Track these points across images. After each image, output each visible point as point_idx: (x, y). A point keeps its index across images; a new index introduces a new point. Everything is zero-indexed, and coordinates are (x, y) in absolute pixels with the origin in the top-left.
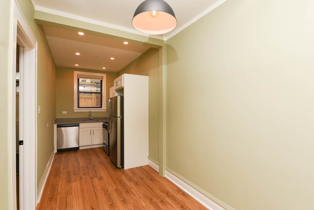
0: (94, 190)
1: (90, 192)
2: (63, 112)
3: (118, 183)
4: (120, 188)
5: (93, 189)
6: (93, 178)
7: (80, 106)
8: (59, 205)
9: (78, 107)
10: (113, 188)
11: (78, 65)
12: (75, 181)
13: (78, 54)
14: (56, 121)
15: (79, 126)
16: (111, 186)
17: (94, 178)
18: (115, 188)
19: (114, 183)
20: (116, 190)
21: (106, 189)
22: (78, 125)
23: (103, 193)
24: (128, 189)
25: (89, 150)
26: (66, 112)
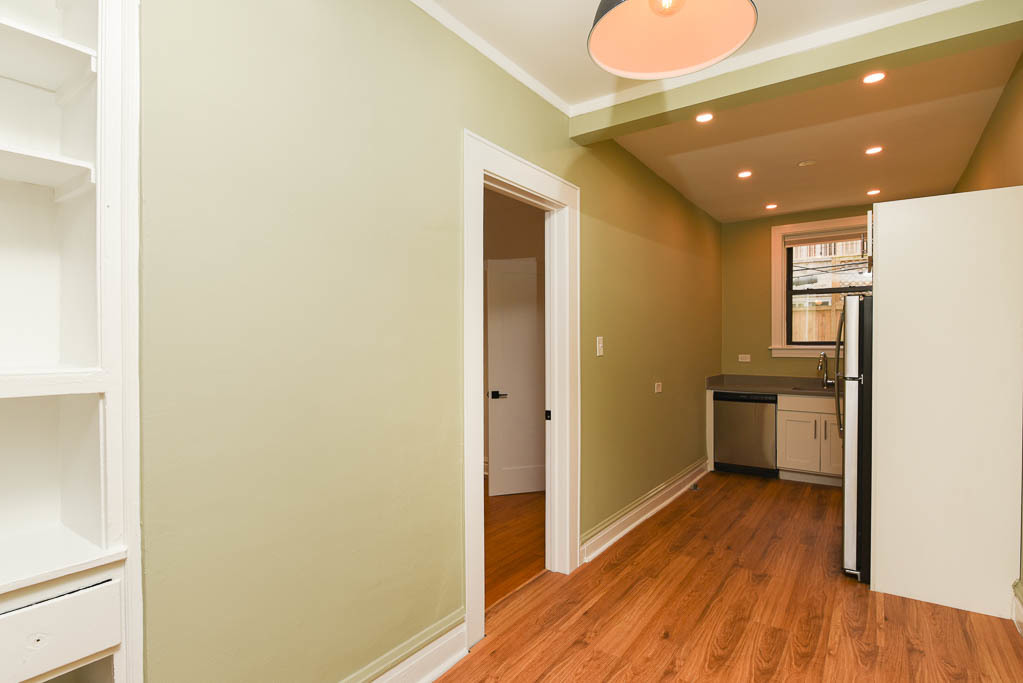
0: (712, 599)
1: (700, 596)
2: (740, 356)
3: (802, 614)
4: (793, 632)
5: (711, 593)
6: (741, 567)
7: (794, 340)
8: (613, 588)
9: (790, 341)
10: (770, 621)
11: (775, 206)
12: (688, 554)
13: (745, 175)
14: (713, 382)
15: (775, 402)
16: (769, 611)
17: (742, 570)
18: (776, 623)
19: (788, 610)
20: (774, 633)
21: (747, 613)
22: (774, 399)
23: (730, 616)
24: (817, 652)
25: (809, 488)
26: (748, 356)
